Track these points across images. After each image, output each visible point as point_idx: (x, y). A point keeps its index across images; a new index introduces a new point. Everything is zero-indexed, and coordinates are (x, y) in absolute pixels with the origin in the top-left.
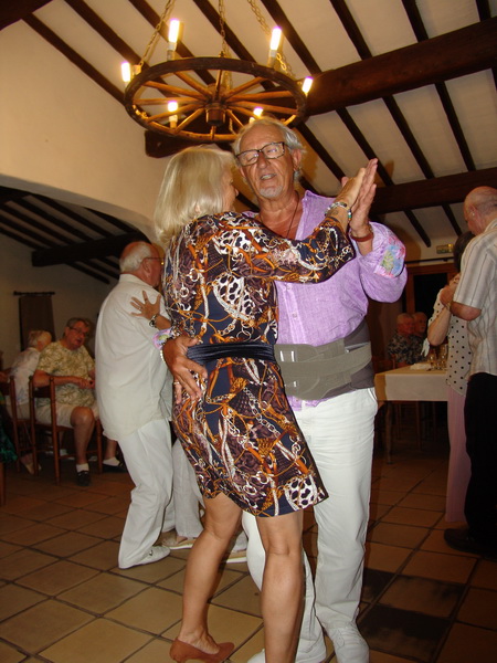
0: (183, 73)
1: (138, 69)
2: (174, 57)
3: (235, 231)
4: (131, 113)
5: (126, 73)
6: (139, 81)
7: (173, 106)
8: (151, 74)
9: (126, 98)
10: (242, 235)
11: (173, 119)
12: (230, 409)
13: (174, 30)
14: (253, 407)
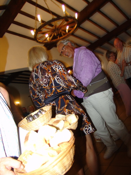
0: (45, 27)
1: (35, 30)
2: (42, 24)
3: (58, 65)
4: (38, 42)
5: (33, 33)
6: (36, 33)
7: (47, 36)
8: (38, 31)
9: (35, 39)
10: (60, 66)
11: (48, 39)
12: (67, 110)
13: (39, 18)
14: (72, 107)
